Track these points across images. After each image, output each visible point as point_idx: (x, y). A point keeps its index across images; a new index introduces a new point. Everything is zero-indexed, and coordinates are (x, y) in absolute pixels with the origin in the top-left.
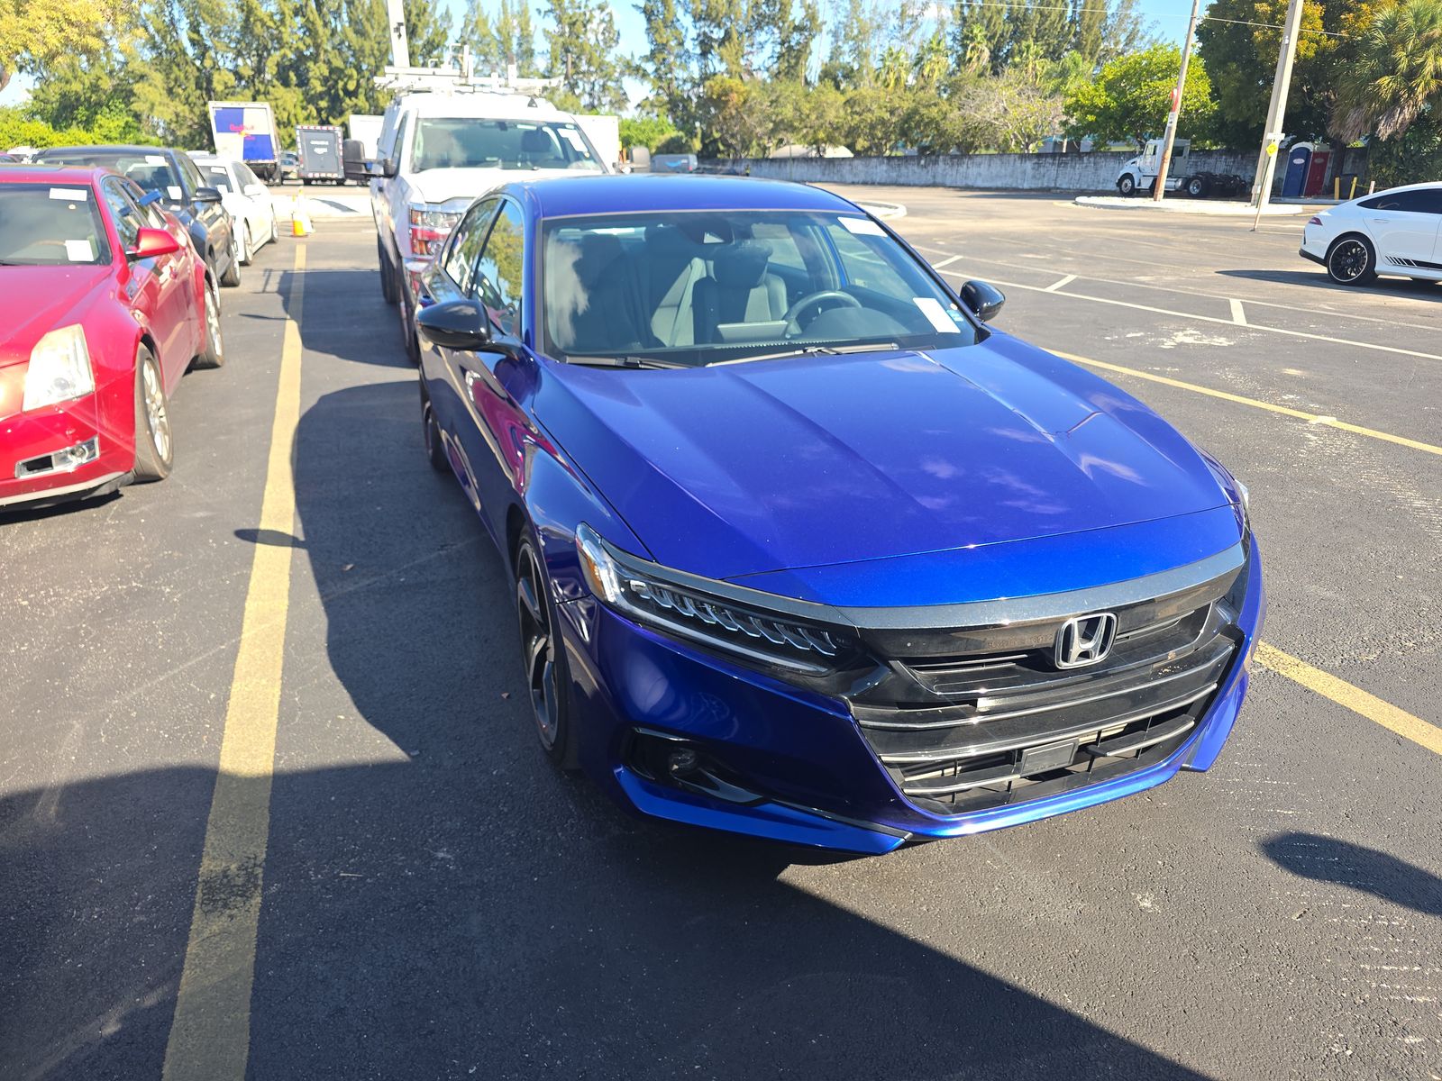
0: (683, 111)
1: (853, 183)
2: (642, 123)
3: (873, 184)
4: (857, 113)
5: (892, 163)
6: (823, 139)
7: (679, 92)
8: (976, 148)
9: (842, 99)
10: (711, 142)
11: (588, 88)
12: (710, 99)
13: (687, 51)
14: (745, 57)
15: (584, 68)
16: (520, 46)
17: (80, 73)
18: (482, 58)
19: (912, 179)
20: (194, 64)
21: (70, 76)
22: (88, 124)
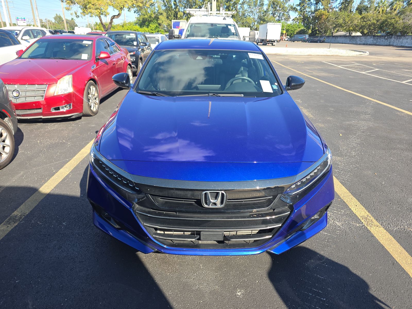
0: (307, 21)
1: (360, 44)
2: (293, 25)
3: (367, 44)
4: (365, 21)
5: (375, 38)
6: (351, 30)
7: (307, 15)
8: (408, 33)
9: (361, 17)
10: (314, 31)
11: (278, 15)
12: (316, 17)
13: (311, 3)
14: (330, 4)
15: (278, 8)
16: (260, 3)
17: (147, 13)
18: (249, 7)
19: (381, 43)
20: (174, 10)
21: (145, 14)
22: (148, 26)
